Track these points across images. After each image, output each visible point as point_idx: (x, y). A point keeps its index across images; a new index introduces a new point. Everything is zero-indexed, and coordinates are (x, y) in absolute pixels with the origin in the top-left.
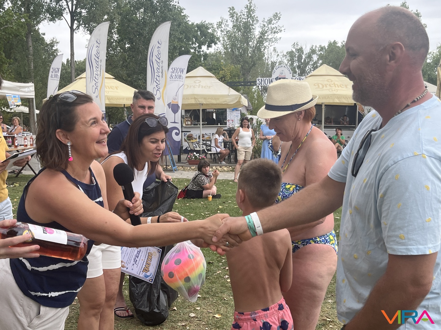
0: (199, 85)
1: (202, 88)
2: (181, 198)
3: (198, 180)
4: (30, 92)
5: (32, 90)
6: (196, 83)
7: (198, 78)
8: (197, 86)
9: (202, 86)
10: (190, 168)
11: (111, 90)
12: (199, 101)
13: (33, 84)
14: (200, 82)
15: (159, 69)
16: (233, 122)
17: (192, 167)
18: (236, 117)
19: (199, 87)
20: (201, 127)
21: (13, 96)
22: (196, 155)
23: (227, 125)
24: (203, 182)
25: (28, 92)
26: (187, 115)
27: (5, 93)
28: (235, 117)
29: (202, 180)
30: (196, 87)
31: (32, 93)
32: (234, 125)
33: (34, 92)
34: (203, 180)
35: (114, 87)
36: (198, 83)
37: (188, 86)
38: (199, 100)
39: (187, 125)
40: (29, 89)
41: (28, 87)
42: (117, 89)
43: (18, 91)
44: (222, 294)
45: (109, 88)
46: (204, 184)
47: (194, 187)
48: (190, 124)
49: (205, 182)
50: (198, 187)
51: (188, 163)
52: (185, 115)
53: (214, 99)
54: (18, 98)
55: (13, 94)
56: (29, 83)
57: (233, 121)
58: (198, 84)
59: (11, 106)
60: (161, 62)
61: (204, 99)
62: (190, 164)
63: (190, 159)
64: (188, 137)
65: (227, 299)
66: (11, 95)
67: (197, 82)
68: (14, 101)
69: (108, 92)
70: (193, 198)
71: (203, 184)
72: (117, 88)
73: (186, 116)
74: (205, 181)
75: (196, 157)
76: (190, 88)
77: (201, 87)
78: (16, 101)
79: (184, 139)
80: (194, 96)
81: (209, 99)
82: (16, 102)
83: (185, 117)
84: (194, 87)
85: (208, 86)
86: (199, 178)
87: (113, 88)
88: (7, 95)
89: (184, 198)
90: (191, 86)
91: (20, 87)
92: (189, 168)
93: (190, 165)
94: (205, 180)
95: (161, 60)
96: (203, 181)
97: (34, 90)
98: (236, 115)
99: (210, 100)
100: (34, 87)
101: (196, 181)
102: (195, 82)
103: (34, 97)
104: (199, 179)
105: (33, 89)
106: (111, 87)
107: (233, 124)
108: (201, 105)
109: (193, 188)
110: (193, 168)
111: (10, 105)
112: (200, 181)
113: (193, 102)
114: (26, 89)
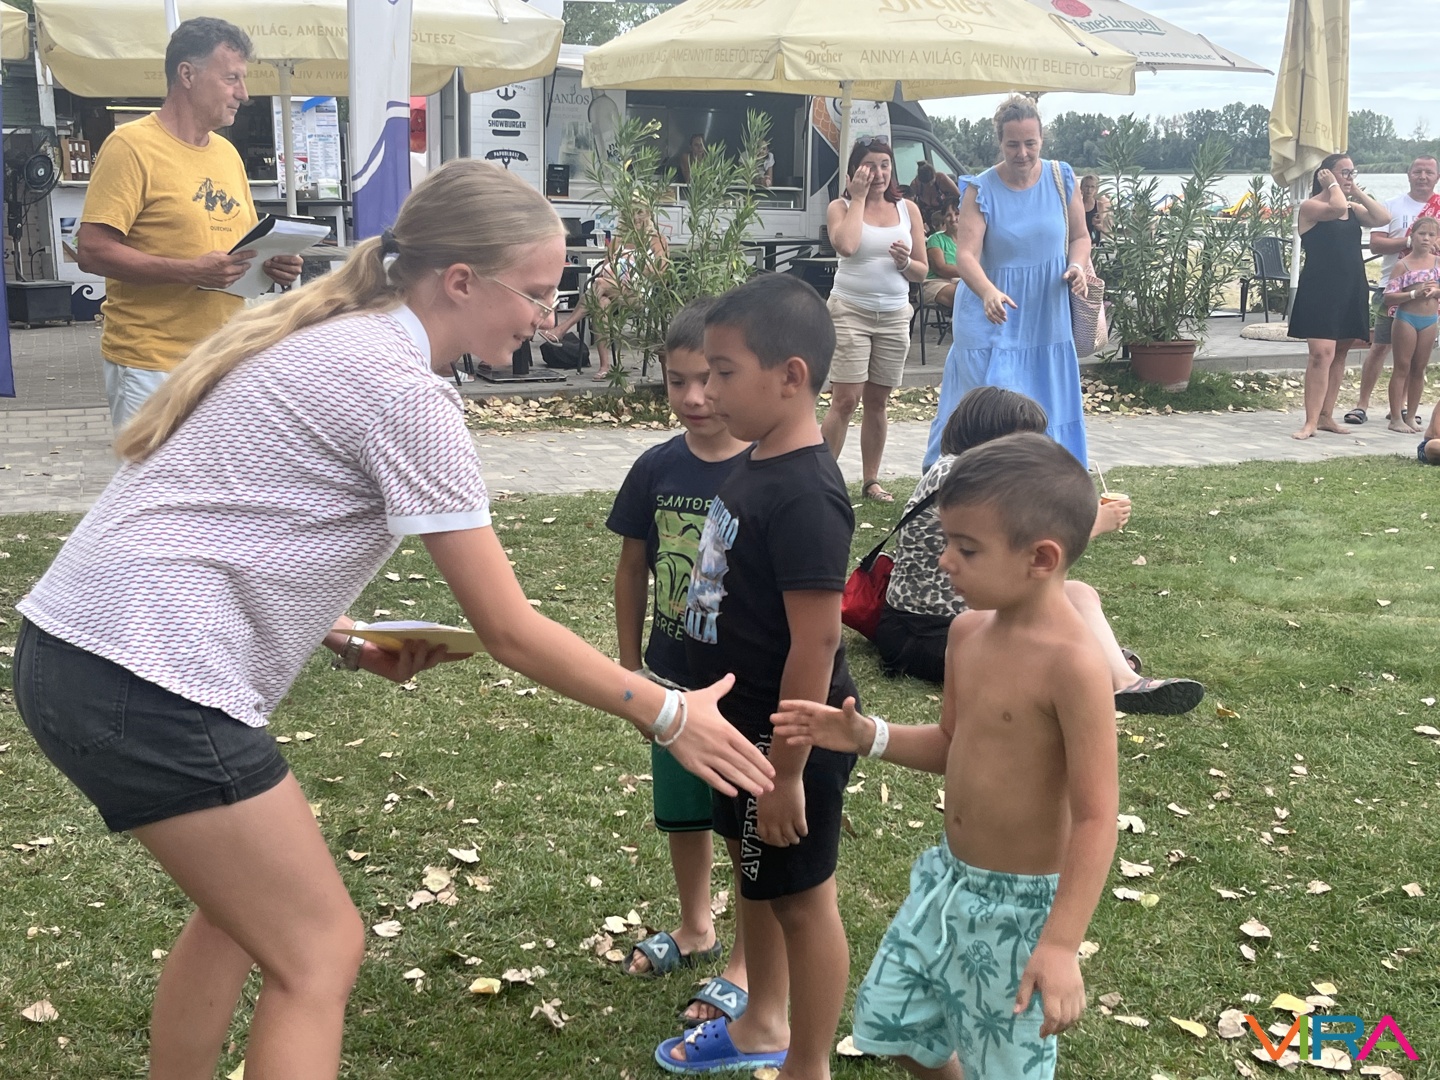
16: (308, 165)
18: (320, 143)
23: (281, 179)
28: (312, 140)
32: (310, 181)
39: (73, 177)
53: (425, 38)
57: (305, 160)
79: (64, 244)
83: (62, 136)
98: (319, 131)
107: (306, 177)
108: (287, 71)
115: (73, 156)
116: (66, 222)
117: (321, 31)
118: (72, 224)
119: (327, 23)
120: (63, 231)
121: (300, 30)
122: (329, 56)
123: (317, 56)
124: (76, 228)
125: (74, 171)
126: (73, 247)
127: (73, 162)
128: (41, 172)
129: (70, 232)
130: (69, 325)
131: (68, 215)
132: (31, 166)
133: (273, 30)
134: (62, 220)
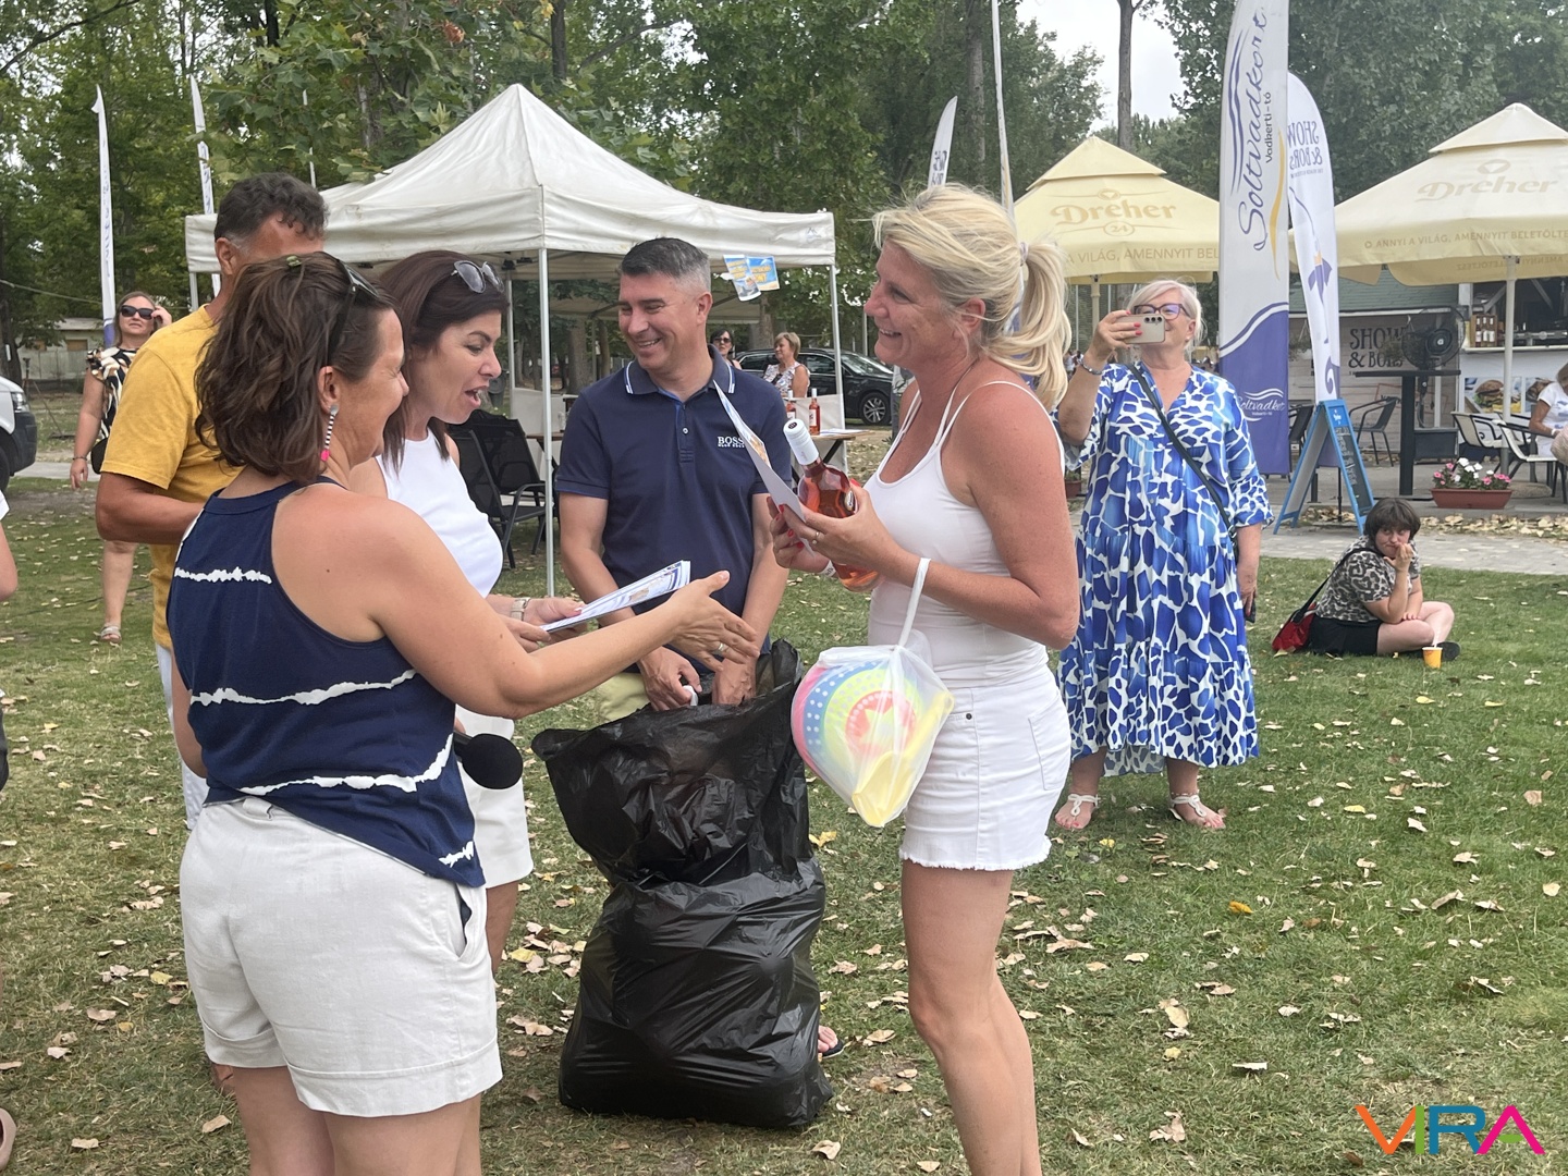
0: (1501, 180)
1: (1510, 190)
2: (1285, 648)
3: (1351, 574)
4: (818, 242)
5: (824, 236)
6: (1488, 172)
7: (1501, 154)
8: (1489, 184)
9: (1513, 185)
10: (1441, 521)
11: (1145, 219)
12: (1489, 246)
13: (830, 215)
14: (1508, 165)
15: (1257, 128)
17: (1447, 519)
19: (1496, 190)
20: (1509, 354)
21: (748, 262)
22: (1469, 469)
24: (1369, 588)
25: (807, 245)
26: (1482, 306)
27: (719, 251)
29: (1367, 579)
30: (1484, 188)
31: (824, 246)
33: (833, 243)
34: (1372, 579)
35: (1156, 208)
36: (1496, 172)
37: (1450, 187)
38: (1491, 240)
39: (1478, 345)
40: (811, 233)
41: (809, 226)
42: (1168, 215)
43: (770, 241)
44: (1090, 1112)
45: (1139, 215)
46: (1371, 595)
47: (1337, 608)
48: (1492, 339)
49: (1377, 587)
50: (1353, 607)
51: (1433, 503)
52: (1474, 306)
53: (1556, 234)
54: (767, 268)
55: (750, 254)
56: (815, 211)
58: (1493, 178)
59: (744, 295)
60: (1264, 99)
61: (1514, 236)
62: (1441, 505)
63: (1442, 486)
64: (1482, 393)
65: (1087, 1144)
66: (742, 256)
67: (1495, 166)
68: (752, 276)
69: (1130, 230)
70: (1335, 653)
71: (1369, 597)
72: (1167, 211)
73: (1477, 309)
74: (1381, 585)
75: (1467, 477)
76: (1459, 193)
77: (1505, 187)
78: (761, 278)
79: (1466, 400)
80: (1473, 229)
81: (1536, 235)
82: (760, 282)
83: (1474, 313)
84: (1476, 189)
85: (1536, 184)
86: (1357, 567)
87: (1153, 213)
88: (726, 256)
89: (1301, 649)
90: (1462, 187)
91: (776, 226)
92: (1434, 521)
93: (1443, 510)
94: (1378, 580)
95: (1263, 92)
96: (1370, 584)
97: (831, 234)
99: (1538, 240)
100: (831, 226)
101: (1342, 578)
102: (1483, 170)
103: (831, 260)
104: (1355, 571)
105: (827, 231)
106: (1146, 210)
108: (1514, 261)
109: (1333, 610)
110: (1452, 520)
111: (740, 291)
112: (1356, 581)
113: (1465, 250)
114: (802, 235)
115: (1478, 329)
117: (1473, 236)
119: (1477, 231)
121: (1458, 237)
122: (1478, 254)
123: (1470, 255)
125: (1478, 340)
127: (1479, 333)
128: (1441, 342)
132: (1431, 338)
133: (1437, 239)
134: (1467, 379)
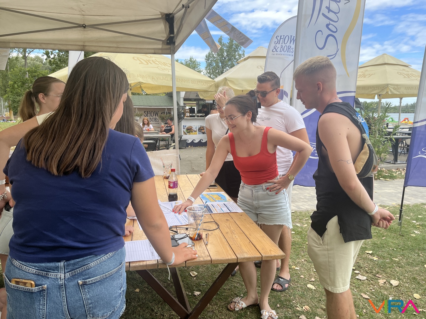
116: (184, 126)
118: (185, 127)
120: (184, 128)
124: (186, 128)
126: (185, 131)
129: (185, 128)
130: (185, 148)
131: (185, 125)
134: (183, 126)
